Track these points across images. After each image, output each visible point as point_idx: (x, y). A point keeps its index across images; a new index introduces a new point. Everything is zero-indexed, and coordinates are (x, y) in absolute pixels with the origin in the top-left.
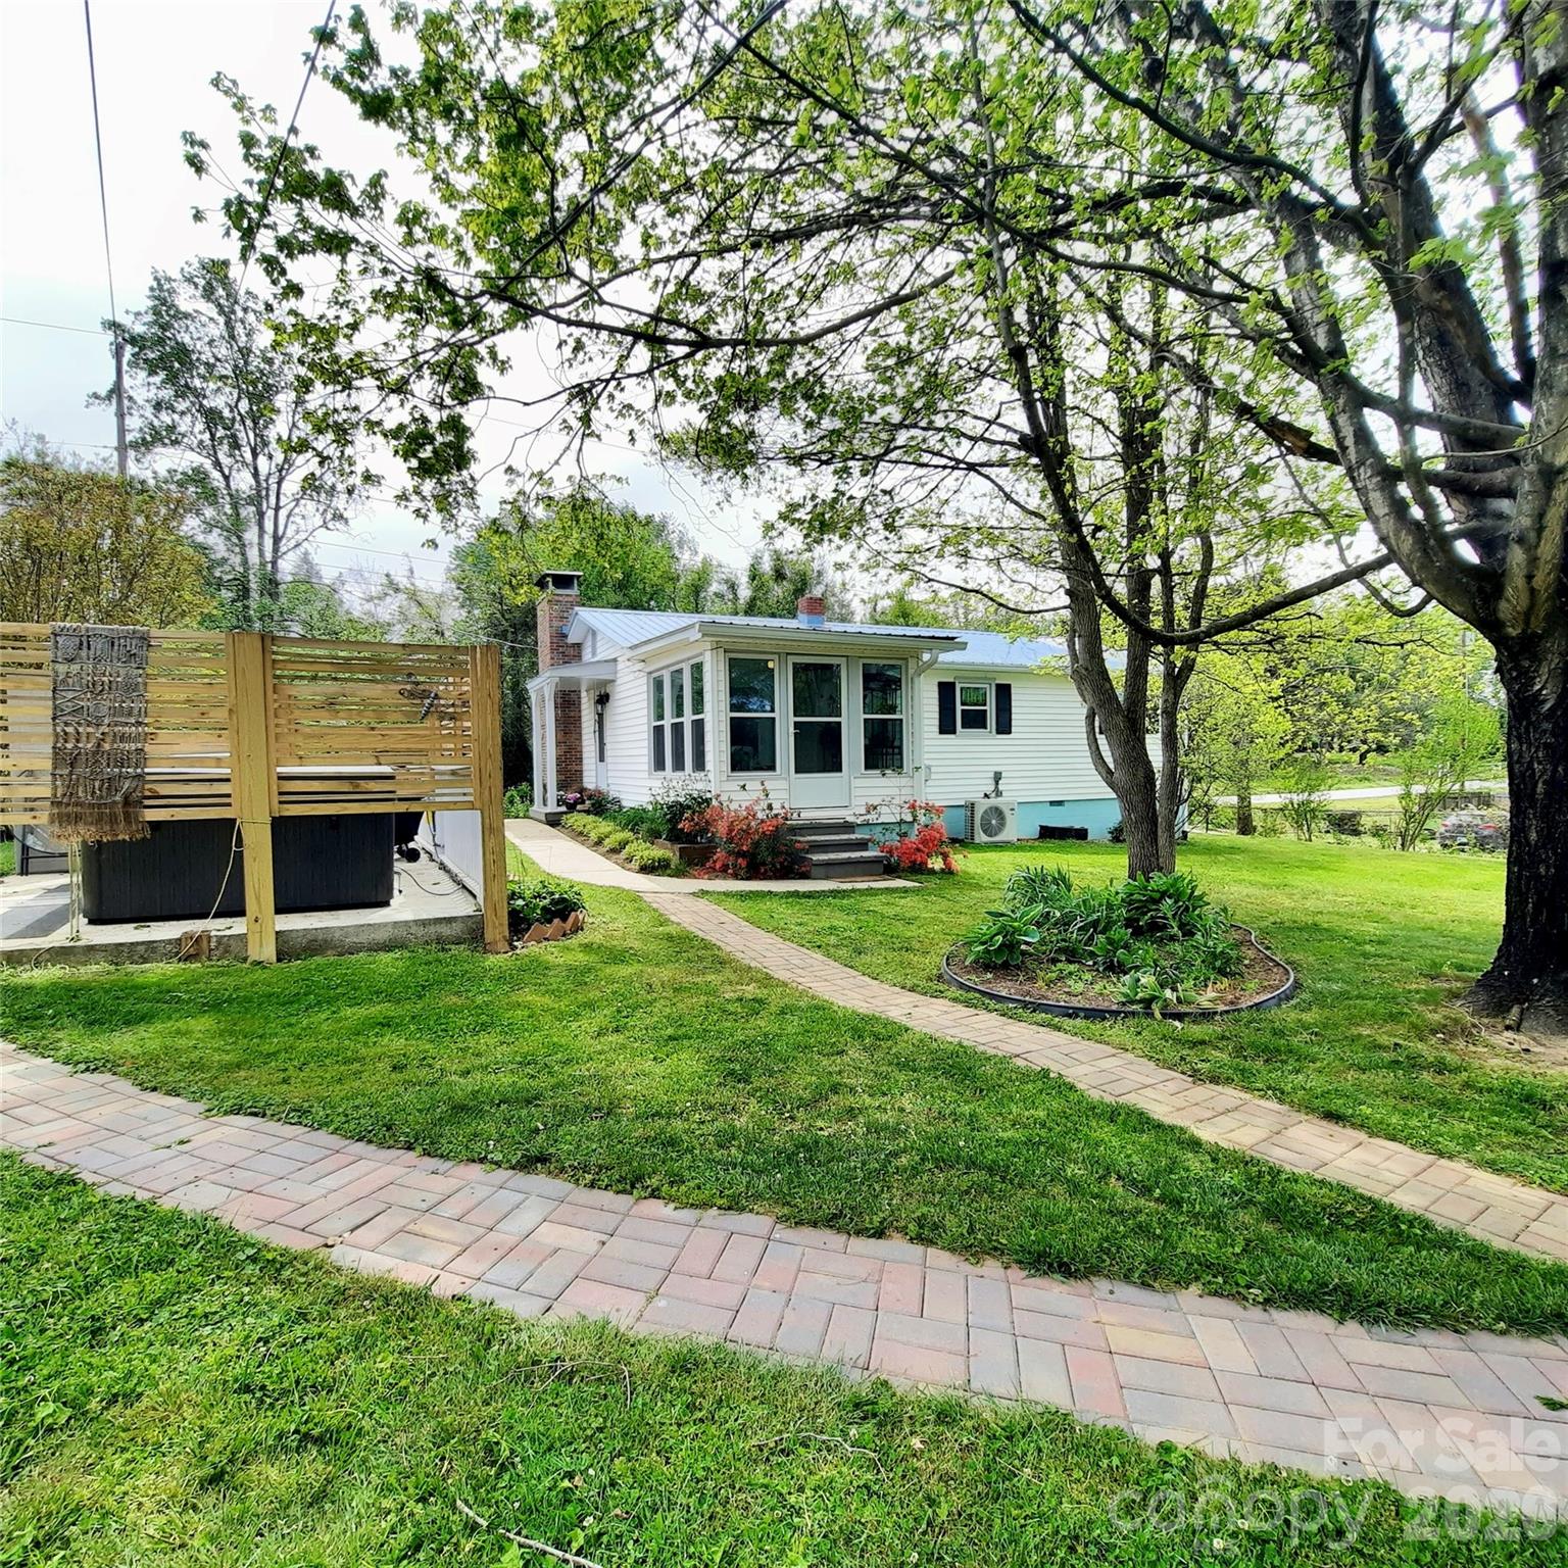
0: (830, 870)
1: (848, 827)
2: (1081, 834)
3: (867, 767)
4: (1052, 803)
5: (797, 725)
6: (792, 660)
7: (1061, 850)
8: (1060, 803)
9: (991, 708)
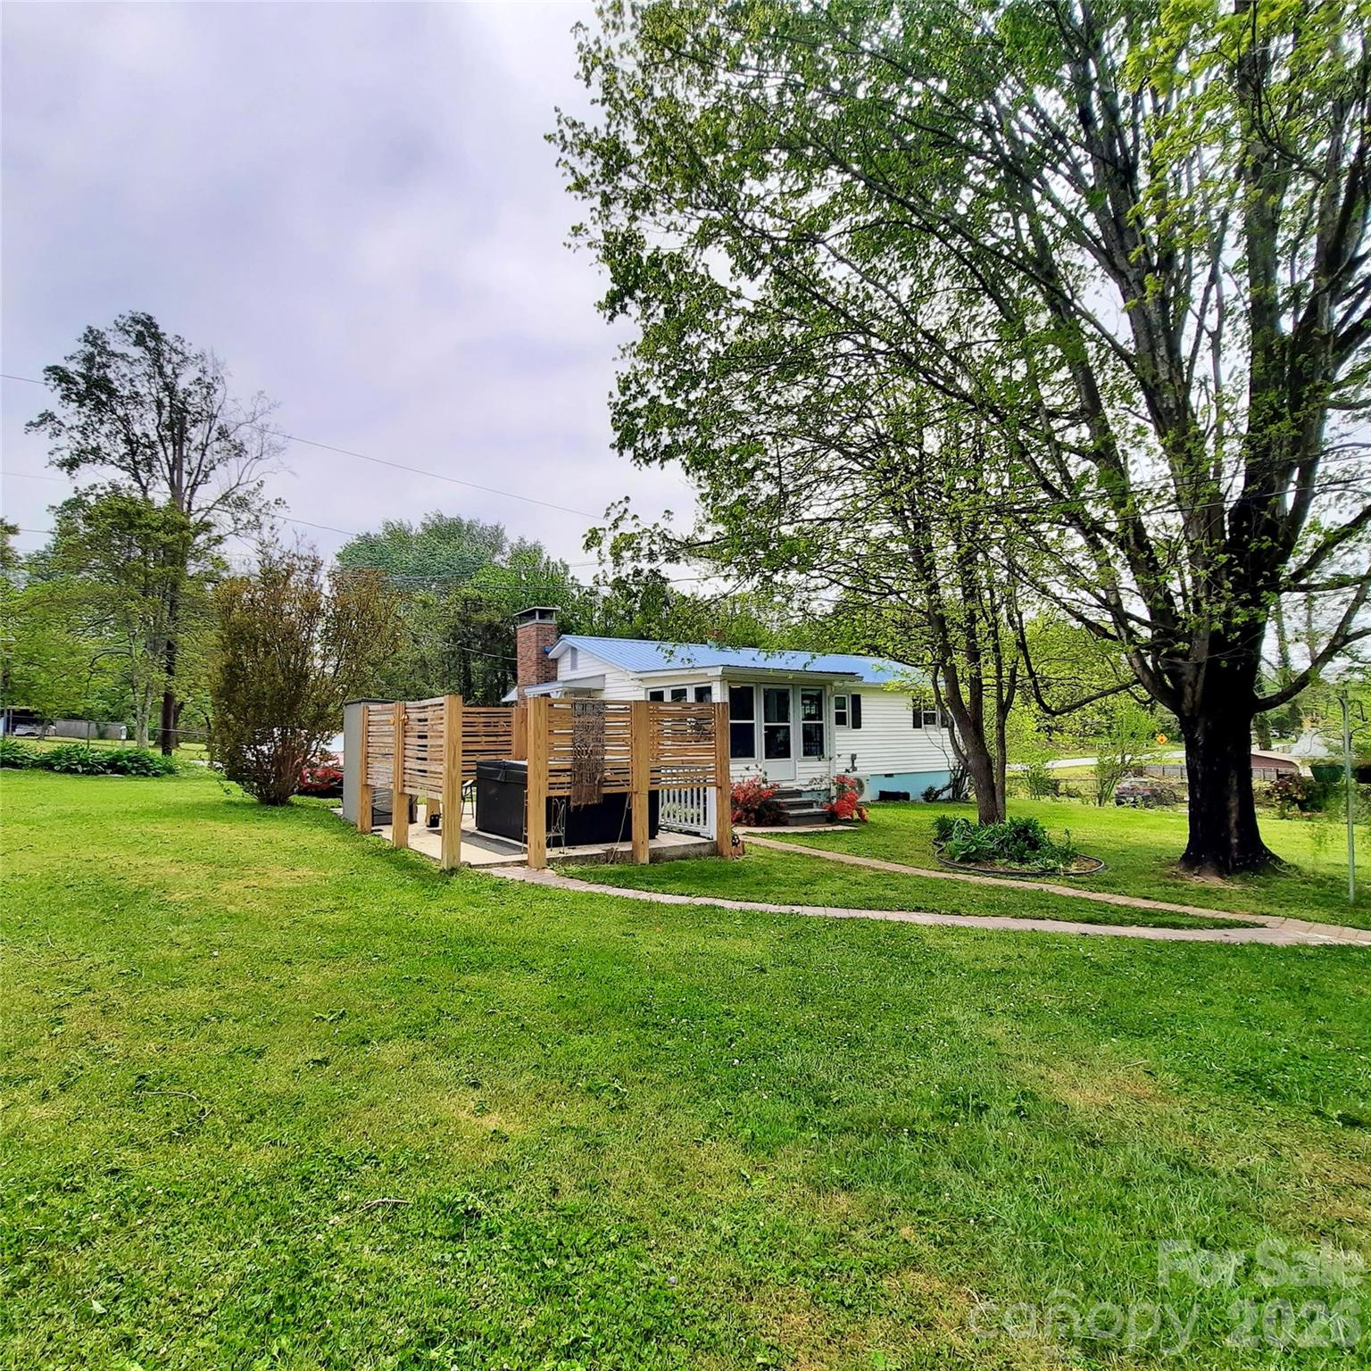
0: (799, 820)
1: (798, 793)
2: (906, 796)
3: (806, 754)
4: (886, 776)
5: (766, 728)
6: (763, 686)
7: (895, 807)
8: (891, 775)
9: (848, 711)
